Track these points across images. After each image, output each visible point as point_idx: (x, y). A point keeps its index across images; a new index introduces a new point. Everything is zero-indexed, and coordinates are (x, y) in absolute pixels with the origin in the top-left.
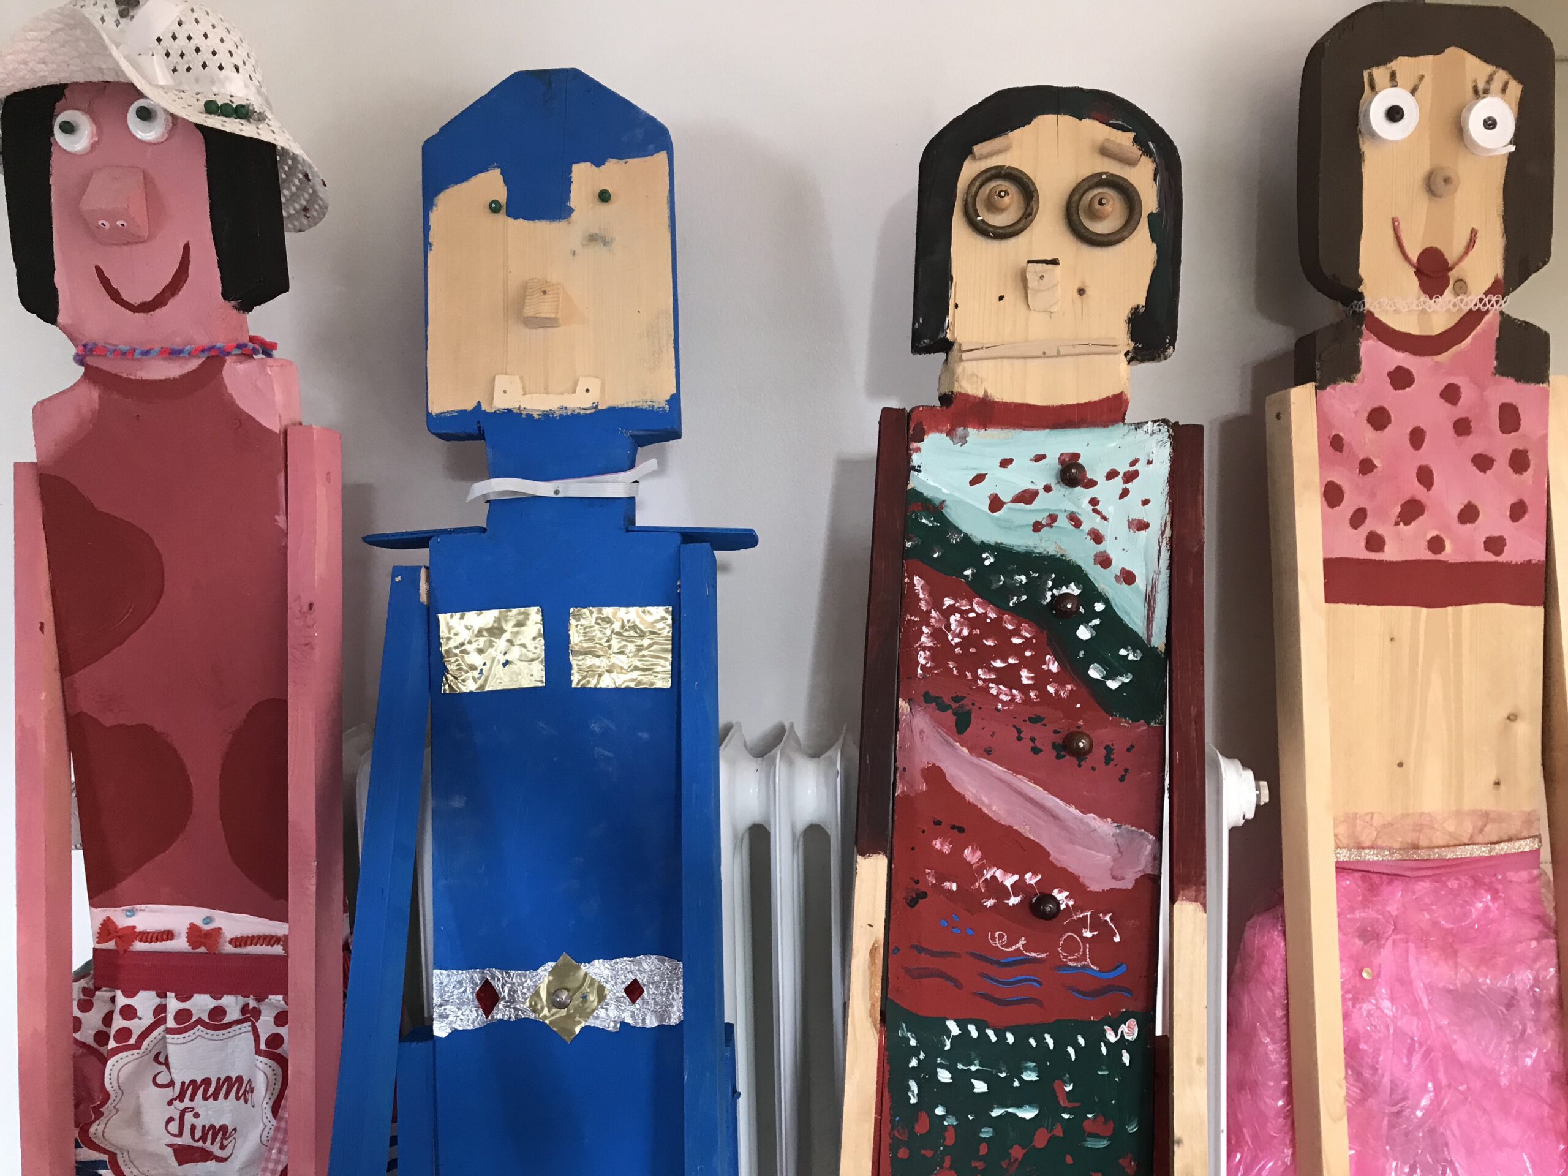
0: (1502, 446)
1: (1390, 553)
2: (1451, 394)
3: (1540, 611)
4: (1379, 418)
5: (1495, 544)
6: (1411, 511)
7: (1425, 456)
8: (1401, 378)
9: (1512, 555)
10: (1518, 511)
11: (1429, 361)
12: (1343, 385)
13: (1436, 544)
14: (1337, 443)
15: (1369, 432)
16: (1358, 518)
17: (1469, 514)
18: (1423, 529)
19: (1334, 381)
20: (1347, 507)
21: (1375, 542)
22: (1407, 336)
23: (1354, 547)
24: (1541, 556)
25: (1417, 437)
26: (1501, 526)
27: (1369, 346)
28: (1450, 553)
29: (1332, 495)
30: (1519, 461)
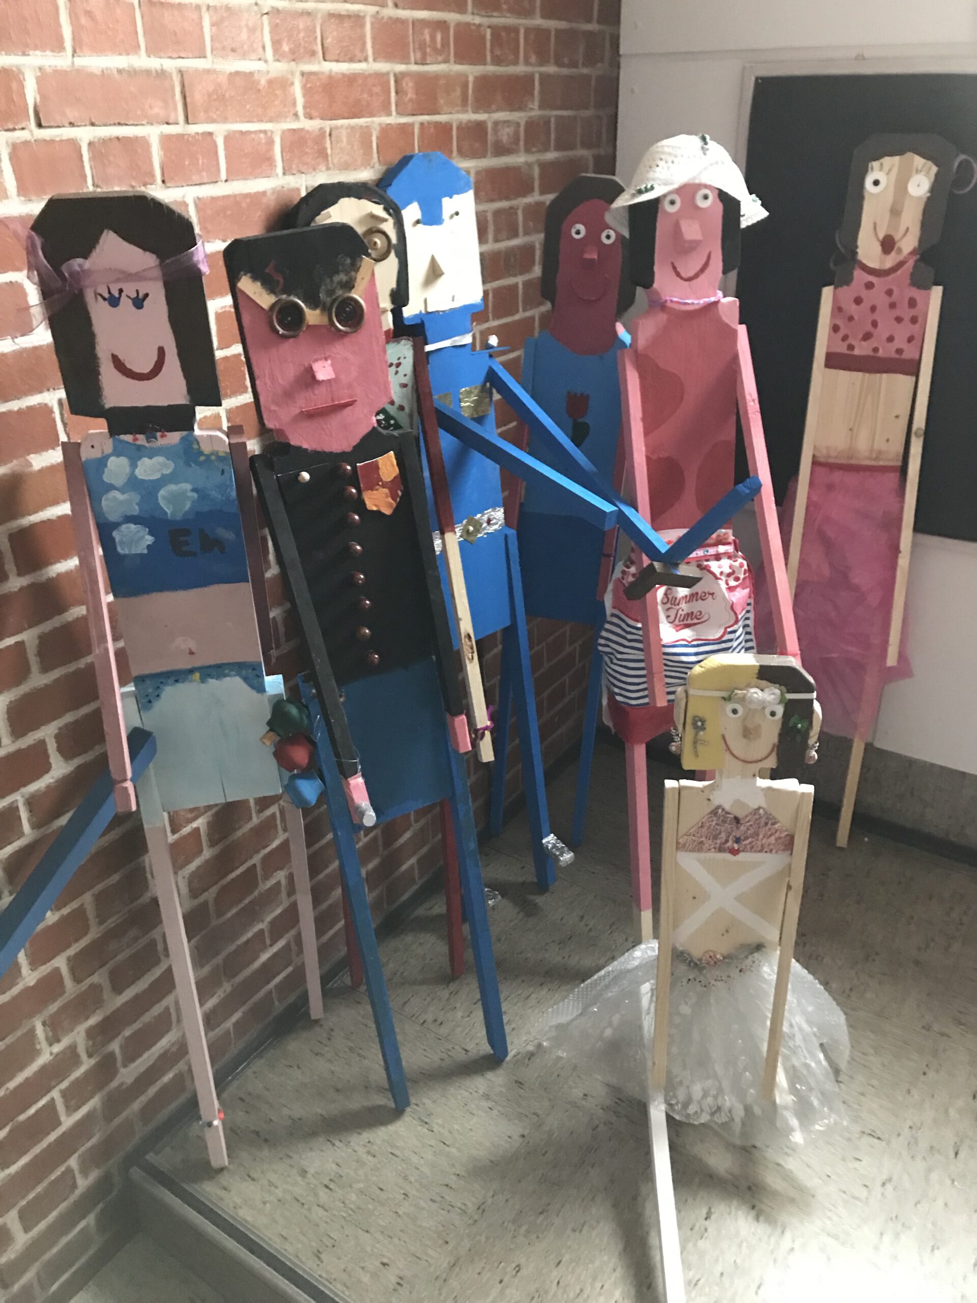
0: (907, 314)
1: (856, 352)
2: (889, 293)
3: (914, 378)
4: (858, 301)
5: (899, 351)
6: (867, 337)
7: (876, 316)
8: (869, 286)
9: (906, 355)
10: (910, 340)
11: (882, 279)
12: (845, 287)
13: (876, 350)
14: (840, 309)
15: (854, 306)
16: (845, 338)
17: (891, 339)
18: (872, 343)
19: (841, 286)
20: (841, 334)
21: (851, 347)
22: (874, 269)
23: (842, 348)
24: (917, 357)
25: (873, 309)
26: (904, 345)
27: (858, 273)
28: (881, 353)
29: (835, 329)
30: (914, 320)
